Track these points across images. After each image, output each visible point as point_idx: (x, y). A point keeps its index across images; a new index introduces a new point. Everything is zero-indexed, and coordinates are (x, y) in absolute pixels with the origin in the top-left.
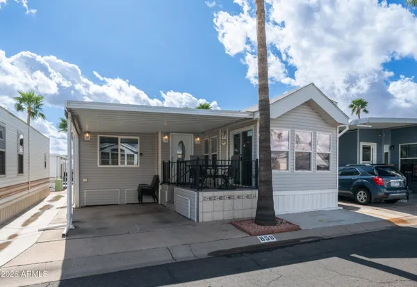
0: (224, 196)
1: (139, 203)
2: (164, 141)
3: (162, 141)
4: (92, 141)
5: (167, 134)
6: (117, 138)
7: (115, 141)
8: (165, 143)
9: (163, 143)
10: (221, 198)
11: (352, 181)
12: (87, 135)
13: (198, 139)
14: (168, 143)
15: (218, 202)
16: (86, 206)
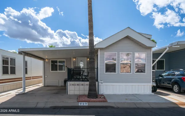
0: (80, 84)
1: (64, 86)
2: (74, 61)
3: (73, 61)
4: (49, 62)
5: (75, 58)
6: (57, 61)
7: (56, 62)
8: (74, 62)
9: (73, 62)
10: (78, 85)
11: (171, 79)
12: (47, 60)
13: (89, 59)
14: (75, 62)
15: (76, 86)
16: (47, 86)
